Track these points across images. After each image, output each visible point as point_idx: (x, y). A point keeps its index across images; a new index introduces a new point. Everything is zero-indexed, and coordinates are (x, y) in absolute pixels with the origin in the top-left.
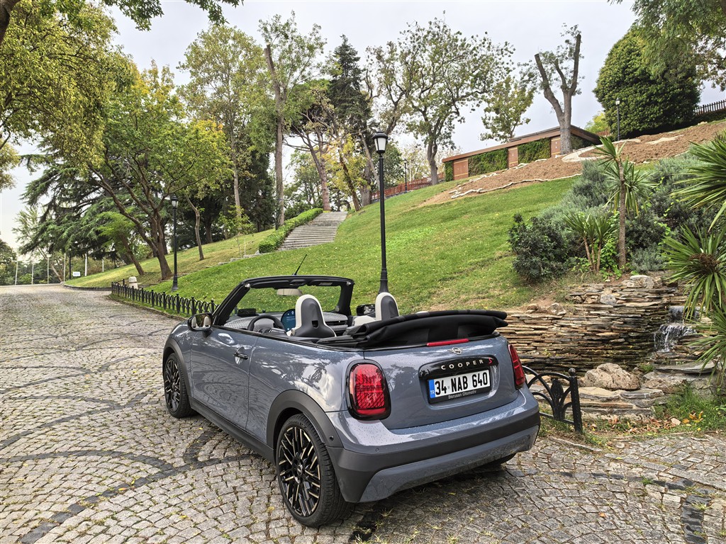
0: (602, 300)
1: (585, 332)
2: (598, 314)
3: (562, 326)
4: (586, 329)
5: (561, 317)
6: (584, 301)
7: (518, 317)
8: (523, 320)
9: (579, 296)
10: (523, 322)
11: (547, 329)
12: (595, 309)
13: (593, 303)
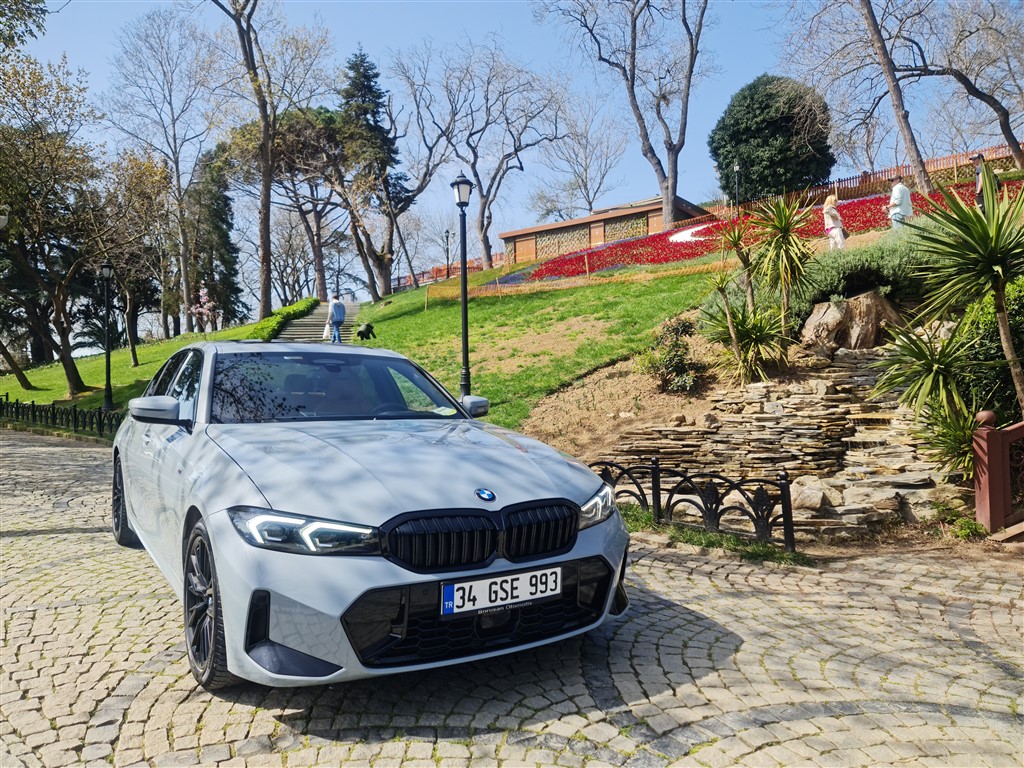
0: (766, 409)
1: (749, 448)
2: (763, 426)
3: (718, 442)
4: (749, 445)
5: (715, 430)
6: (742, 410)
7: (661, 432)
8: (667, 435)
9: (736, 404)
10: (666, 437)
11: (699, 446)
12: (758, 420)
13: (755, 413)
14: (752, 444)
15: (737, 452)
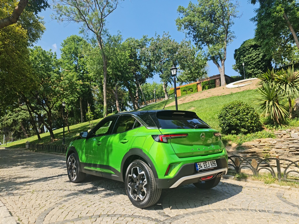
0: (292, 136)
1: (290, 150)
2: (293, 142)
3: (277, 148)
4: (289, 149)
5: (274, 144)
6: (282, 137)
7: (254, 145)
8: (256, 146)
9: (280, 135)
10: (256, 147)
11: (270, 150)
12: (290, 140)
13: (288, 137)
14: (291, 149)
15: (285, 152)
